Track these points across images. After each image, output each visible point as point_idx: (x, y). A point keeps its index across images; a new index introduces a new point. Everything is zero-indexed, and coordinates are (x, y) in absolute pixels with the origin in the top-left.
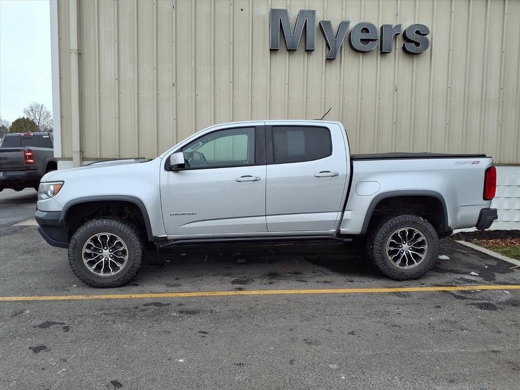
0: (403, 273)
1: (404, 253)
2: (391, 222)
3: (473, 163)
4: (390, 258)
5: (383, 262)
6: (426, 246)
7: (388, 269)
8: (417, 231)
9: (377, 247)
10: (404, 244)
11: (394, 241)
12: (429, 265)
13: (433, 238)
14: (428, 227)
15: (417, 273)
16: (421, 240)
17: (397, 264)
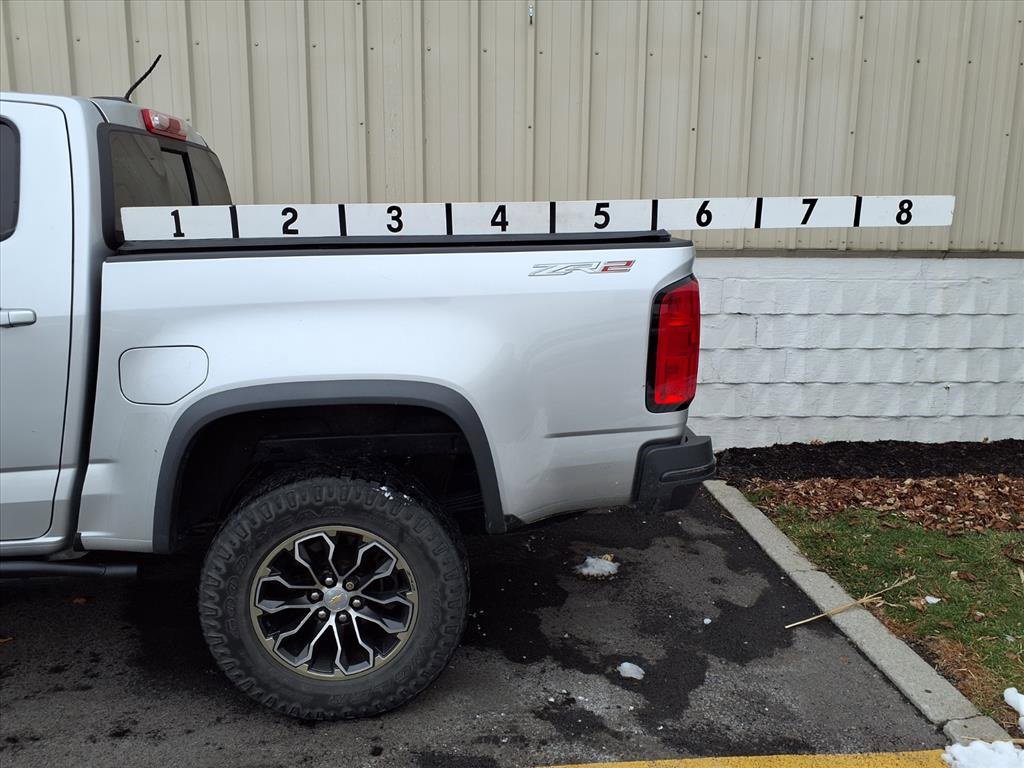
0: (320, 699)
1: (332, 621)
2: (258, 509)
3: (605, 269)
4: (269, 642)
5: (238, 663)
6: (413, 595)
7: (259, 685)
8: (372, 541)
9: (209, 604)
10: (329, 587)
11: (278, 579)
12: (423, 665)
13: (433, 565)
14: (410, 523)
15: (374, 696)
16: (388, 573)
17: (301, 663)
